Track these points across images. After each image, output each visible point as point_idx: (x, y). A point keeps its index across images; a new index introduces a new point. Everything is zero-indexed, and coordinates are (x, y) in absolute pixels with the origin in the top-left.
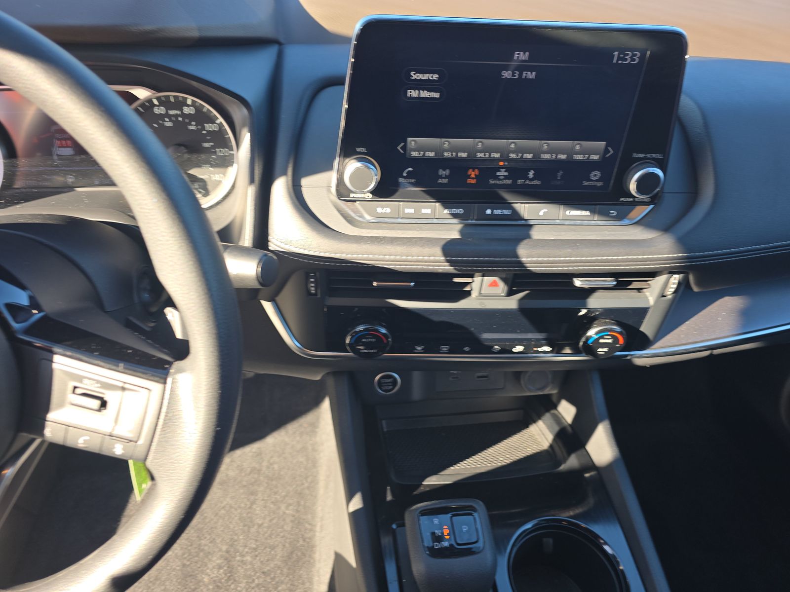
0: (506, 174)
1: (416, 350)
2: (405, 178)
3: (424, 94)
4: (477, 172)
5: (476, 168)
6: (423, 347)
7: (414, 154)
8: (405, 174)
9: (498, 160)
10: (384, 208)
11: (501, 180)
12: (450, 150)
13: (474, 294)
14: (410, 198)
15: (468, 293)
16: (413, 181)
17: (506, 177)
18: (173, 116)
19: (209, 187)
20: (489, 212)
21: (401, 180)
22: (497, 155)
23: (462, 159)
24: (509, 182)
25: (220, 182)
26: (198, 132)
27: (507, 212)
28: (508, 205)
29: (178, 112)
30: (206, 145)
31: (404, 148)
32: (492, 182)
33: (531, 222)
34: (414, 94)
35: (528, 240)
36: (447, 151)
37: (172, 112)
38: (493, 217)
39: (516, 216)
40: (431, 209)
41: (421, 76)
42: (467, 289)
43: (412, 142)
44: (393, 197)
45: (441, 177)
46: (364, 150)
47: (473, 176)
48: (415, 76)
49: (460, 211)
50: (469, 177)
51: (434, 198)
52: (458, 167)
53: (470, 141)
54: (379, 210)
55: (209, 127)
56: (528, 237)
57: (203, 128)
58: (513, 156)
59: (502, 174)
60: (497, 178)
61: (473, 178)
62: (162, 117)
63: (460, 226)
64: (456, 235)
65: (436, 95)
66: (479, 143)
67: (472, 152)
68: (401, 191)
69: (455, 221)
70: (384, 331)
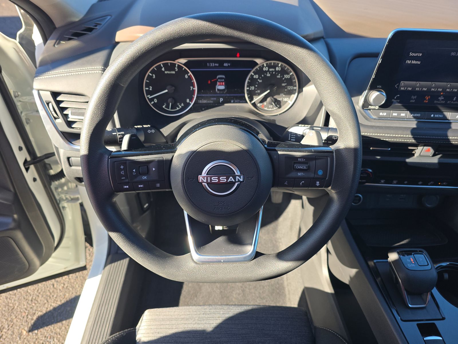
0: (443, 98)
1: (381, 182)
2: (395, 99)
3: (414, 62)
4: (429, 97)
5: (429, 95)
6: (384, 181)
7: (402, 89)
8: (395, 98)
9: (441, 92)
10: (383, 113)
11: (440, 101)
12: (434, 88)
13: (416, 155)
14: (396, 109)
15: (413, 155)
16: (399, 101)
17: (442, 100)
18: (271, 71)
19: (282, 104)
20: (432, 116)
21: (393, 100)
22: (440, 90)
23: (424, 91)
24: (443, 102)
25: (287, 102)
26: (281, 78)
27: (440, 116)
28: (441, 112)
29: (274, 70)
30: (283, 85)
31: (398, 86)
32: (435, 102)
33: (451, 121)
34: (409, 62)
35: (450, 129)
36: (418, 87)
37: (271, 70)
38: (434, 118)
39: (445, 118)
40: (405, 114)
41: (414, 54)
42: (414, 152)
43: (402, 83)
44: (389, 108)
45: (412, 99)
46: (380, 87)
47: (427, 99)
48: (411, 54)
49: (419, 115)
50: (425, 99)
51: (406, 109)
52: (421, 95)
53: (429, 83)
54: (381, 114)
55: (286, 76)
56: (450, 128)
57: (283, 77)
58: (448, 90)
59: (441, 98)
60: (438, 100)
61: (427, 100)
62: (266, 72)
63: (416, 122)
64: (415, 126)
65: (419, 63)
66: (434, 84)
67: (414, 87)
68: (393, 105)
69: (414, 120)
70: (370, 171)
